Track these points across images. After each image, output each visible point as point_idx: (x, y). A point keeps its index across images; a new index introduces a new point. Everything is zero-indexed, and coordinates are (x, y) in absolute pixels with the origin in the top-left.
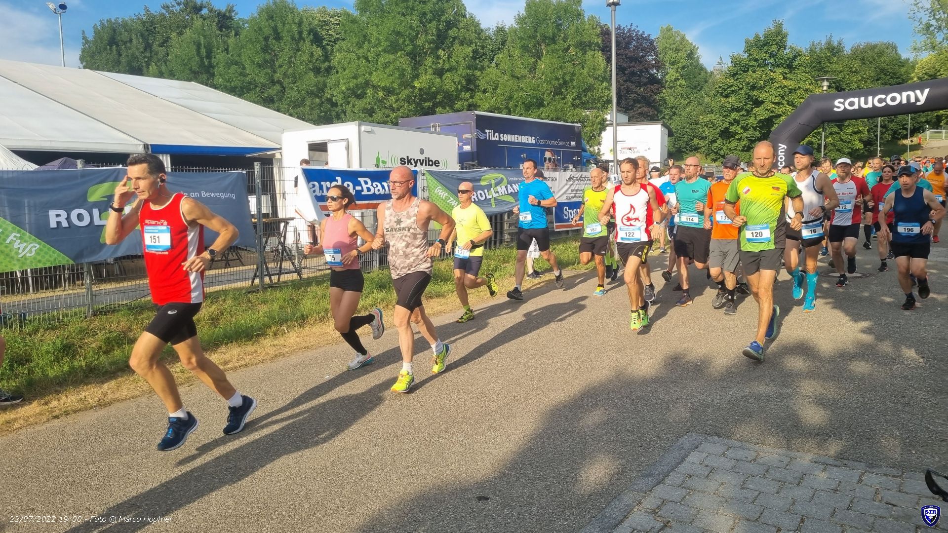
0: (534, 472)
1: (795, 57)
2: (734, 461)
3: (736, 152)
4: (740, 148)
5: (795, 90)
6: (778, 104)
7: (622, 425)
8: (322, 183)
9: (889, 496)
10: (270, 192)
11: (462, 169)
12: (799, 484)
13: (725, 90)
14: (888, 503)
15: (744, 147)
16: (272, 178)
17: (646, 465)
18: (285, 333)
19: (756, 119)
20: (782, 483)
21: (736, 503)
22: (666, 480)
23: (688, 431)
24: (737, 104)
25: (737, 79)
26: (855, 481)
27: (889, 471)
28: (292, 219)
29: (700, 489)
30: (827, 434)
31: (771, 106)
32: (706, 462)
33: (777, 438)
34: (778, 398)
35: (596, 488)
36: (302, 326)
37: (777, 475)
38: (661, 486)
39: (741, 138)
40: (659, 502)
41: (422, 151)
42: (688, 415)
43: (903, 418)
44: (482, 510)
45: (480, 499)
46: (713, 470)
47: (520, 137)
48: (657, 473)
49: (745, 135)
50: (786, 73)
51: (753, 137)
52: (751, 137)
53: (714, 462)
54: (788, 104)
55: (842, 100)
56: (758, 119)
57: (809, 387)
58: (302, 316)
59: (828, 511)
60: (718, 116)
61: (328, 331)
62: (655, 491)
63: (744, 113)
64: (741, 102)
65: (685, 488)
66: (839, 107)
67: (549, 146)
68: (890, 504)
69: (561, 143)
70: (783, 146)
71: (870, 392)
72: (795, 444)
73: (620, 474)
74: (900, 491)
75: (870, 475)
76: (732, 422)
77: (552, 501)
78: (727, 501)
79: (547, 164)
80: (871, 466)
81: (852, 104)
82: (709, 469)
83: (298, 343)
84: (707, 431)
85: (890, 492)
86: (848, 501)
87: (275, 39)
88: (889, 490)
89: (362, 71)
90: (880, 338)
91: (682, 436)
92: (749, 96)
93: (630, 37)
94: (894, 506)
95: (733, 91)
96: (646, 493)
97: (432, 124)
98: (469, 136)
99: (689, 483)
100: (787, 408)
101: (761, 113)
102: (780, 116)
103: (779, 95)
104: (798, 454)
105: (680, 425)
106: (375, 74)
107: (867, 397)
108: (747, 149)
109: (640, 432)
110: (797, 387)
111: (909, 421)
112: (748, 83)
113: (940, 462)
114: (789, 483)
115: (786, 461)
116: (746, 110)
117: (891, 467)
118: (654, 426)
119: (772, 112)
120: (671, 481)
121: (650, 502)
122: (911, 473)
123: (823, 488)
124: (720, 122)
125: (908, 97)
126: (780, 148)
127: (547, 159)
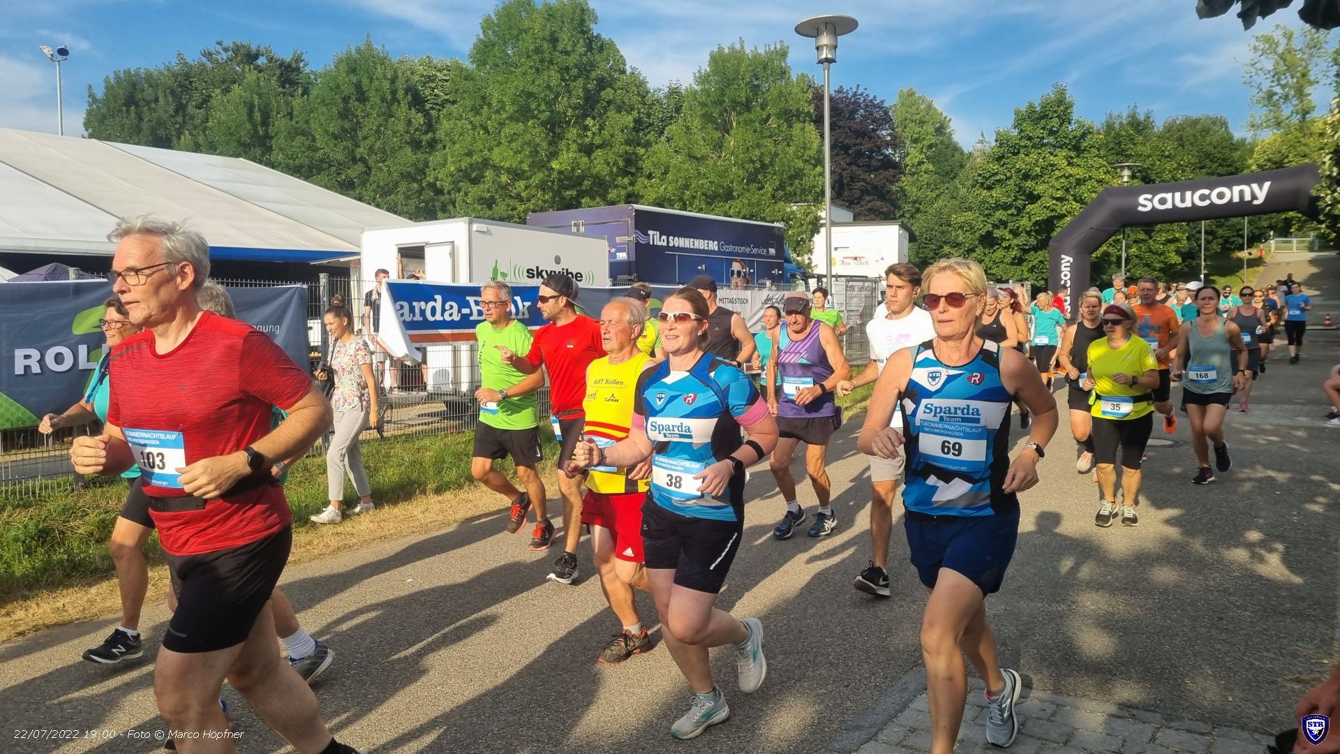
1: (1084, 136)
3: (1002, 266)
4: (1008, 260)
5: (1085, 181)
6: (1060, 199)
7: (823, 655)
8: (414, 304)
11: (614, 285)
12: (1067, 743)
13: (987, 179)
15: (1014, 259)
17: (854, 713)
19: (1030, 220)
20: (1044, 742)
22: (880, 736)
23: (916, 664)
24: (1004, 200)
25: (1004, 164)
26: (1147, 740)
27: (1194, 725)
30: (1110, 671)
31: (1051, 203)
33: (1040, 677)
34: (1044, 619)
35: (780, 746)
37: (1037, 730)
38: (872, 743)
39: (1010, 245)
41: (558, 260)
43: (1219, 650)
47: (697, 241)
48: (867, 725)
49: (1015, 241)
50: (1072, 158)
51: (1026, 245)
52: (1024, 245)
54: (1075, 200)
55: (1149, 196)
56: (1033, 220)
57: (1092, 602)
60: (977, 215)
61: (416, 513)
62: (863, 751)
63: (1013, 211)
64: (1009, 196)
65: (905, 746)
66: (1145, 206)
69: (755, 251)
70: (1068, 258)
71: (1175, 611)
72: (1064, 686)
73: (815, 726)
75: (1168, 731)
79: (735, 280)
80: (1169, 718)
81: (1163, 201)
83: (371, 531)
87: (359, 99)
89: (479, 145)
90: (1190, 532)
91: (907, 672)
92: (1020, 188)
93: (856, 103)
95: (999, 181)
97: (573, 222)
98: (626, 239)
99: (912, 740)
100: (1057, 633)
101: (1037, 212)
102: (1063, 216)
103: (1062, 187)
104: (1068, 700)
105: (905, 656)
106: (496, 151)
107: (1170, 619)
108: (1019, 261)
109: (847, 666)
110: (1073, 602)
111: (1226, 654)
112: (1019, 171)
113: (1266, 713)
114: (1053, 742)
115: (1050, 708)
116: (1016, 208)
117: (1197, 720)
118: (868, 657)
119: (1053, 210)
120: (887, 736)
122: (1226, 730)
123: (1100, 749)
124: (980, 223)
125: (1241, 193)
126: (1063, 261)
127: (736, 272)
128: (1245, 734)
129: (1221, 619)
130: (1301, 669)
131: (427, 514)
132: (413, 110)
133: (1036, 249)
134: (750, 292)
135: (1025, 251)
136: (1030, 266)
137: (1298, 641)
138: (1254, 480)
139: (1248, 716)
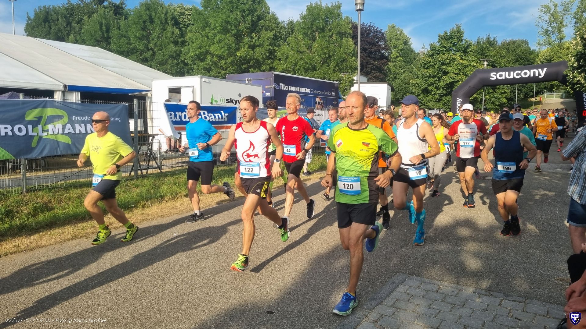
0: (302, 296)
1: (468, 47)
2: (425, 292)
3: (431, 102)
4: (434, 100)
5: (468, 66)
6: (457, 74)
8: (176, 113)
9: (517, 314)
10: (143, 117)
12: (464, 306)
13: (426, 64)
14: (516, 319)
15: (437, 99)
16: (145, 109)
17: (372, 293)
18: (149, 206)
19: (444, 83)
20: (454, 305)
21: (425, 317)
22: (384, 303)
23: (398, 272)
24: (433, 74)
25: (433, 58)
26: (497, 305)
27: (517, 299)
28: (157, 135)
29: (403, 308)
30: (481, 275)
31: (453, 75)
32: (408, 292)
33: (451, 277)
34: (452, 253)
36: (160, 202)
37: (451, 300)
38: (380, 306)
39: (435, 94)
40: (379, 316)
41: (239, 96)
42: (398, 262)
43: (527, 267)
44: (270, 320)
45: (268, 312)
46: (412, 297)
47: (301, 89)
48: (378, 298)
49: (437, 92)
50: (462, 56)
51: (442, 93)
52: (441, 93)
53: (413, 292)
54: (463, 74)
55: (495, 73)
56: (445, 83)
57: (471, 246)
58: (161, 196)
59: (480, 323)
60: (421, 80)
61: (177, 205)
62: (377, 309)
63: (437, 79)
64: (435, 72)
65: (395, 307)
66: (493, 78)
67: (318, 95)
68: (518, 319)
69: (326, 93)
70: (460, 100)
71: (508, 250)
72: (462, 281)
74: (523, 311)
75: (506, 301)
76: (425, 267)
77: (313, 315)
78: (419, 316)
79: (317, 106)
80: (507, 295)
81: (501, 76)
82: (410, 296)
83: (157, 213)
84: (409, 272)
85: (518, 312)
86: (493, 316)
87: (150, 22)
88: (517, 310)
89: (204, 44)
91: (394, 275)
92: (440, 69)
93: (370, 30)
94: (520, 320)
95: (431, 65)
96: (371, 310)
97: (247, 79)
98: (269, 87)
99: (397, 304)
100: (458, 259)
101: (447, 79)
102: (458, 81)
103: (458, 69)
104: (464, 287)
105: (393, 268)
106: (212, 47)
107: (506, 253)
109: (368, 272)
110: (464, 246)
111: (530, 268)
112: (440, 61)
113: (548, 293)
114: (458, 305)
115: (456, 291)
116: (438, 77)
117: (518, 296)
118: (377, 269)
119: (454, 79)
120: (386, 303)
121: (373, 316)
122: (531, 300)
123: (478, 308)
124: (422, 84)
125: (534, 73)
126: (457, 101)
127: (317, 102)
128: (539, 302)
129: (527, 253)
130: (562, 275)
131: (182, 206)
132: (175, 28)
133: (446, 95)
134: (323, 111)
135: (442, 96)
136: (443, 103)
137: (560, 263)
138: (540, 195)
139: (540, 295)
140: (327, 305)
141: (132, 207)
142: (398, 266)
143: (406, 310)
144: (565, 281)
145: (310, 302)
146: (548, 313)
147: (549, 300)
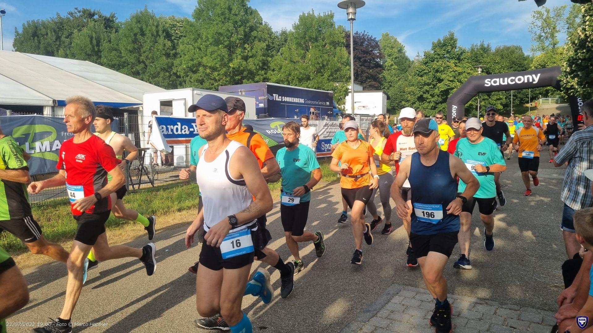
1: (462, 53)
2: (420, 302)
3: (427, 110)
4: (430, 107)
5: (462, 73)
6: (452, 81)
7: (352, 280)
8: (168, 126)
9: (512, 322)
10: (134, 131)
11: (258, 118)
12: (458, 315)
13: (420, 72)
14: (511, 327)
15: (432, 107)
16: (137, 123)
17: (367, 305)
21: (419, 328)
22: (378, 315)
23: (393, 283)
24: (428, 81)
25: (428, 66)
26: (493, 314)
27: (512, 306)
28: (148, 149)
29: (398, 320)
30: (476, 284)
31: (448, 83)
32: (403, 303)
35: (334, 320)
38: (375, 317)
39: (430, 101)
40: (373, 328)
42: (393, 273)
43: (522, 274)
45: (261, 328)
46: (407, 308)
47: (295, 99)
48: (372, 310)
49: (433, 99)
50: (456, 63)
51: (437, 101)
53: (407, 302)
54: (458, 81)
55: (489, 80)
56: (440, 90)
58: (153, 211)
59: (475, 332)
60: (416, 88)
61: (169, 220)
62: (371, 321)
63: (432, 86)
64: (430, 80)
65: (389, 319)
66: (488, 84)
67: (313, 105)
68: (513, 328)
69: (320, 103)
70: (455, 106)
71: (503, 257)
72: (457, 291)
73: (350, 311)
74: (518, 319)
75: (501, 309)
77: (307, 329)
78: (415, 327)
79: (311, 116)
80: (502, 304)
81: (495, 82)
82: (405, 307)
84: (404, 283)
85: (513, 320)
86: (487, 326)
87: (141, 35)
88: (512, 318)
89: (197, 56)
90: (509, 224)
91: (389, 286)
92: (435, 76)
93: (364, 39)
94: (515, 328)
95: (425, 73)
96: (365, 322)
97: (239, 90)
98: (263, 97)
99: (392, 316)
101: (442, 87)
102: (453, 89)
103: (453, 76)
104: (459, 297)
105: (388, 279)
106: (205, 58)
107: (501, 261)
108: (434, 108)
109: (363, 284)
111: (525, 275)
112: (434, 69)
113: (543, 301)
116: (433, 85)
117: (513, 304)
118: (372, 280)
119: (449, 86)
120: (381, 314)
121: (368, 328)
122: (526, 308)
123: (473, 318)
124: (417, 91)
125: (528, 79)
126: (453, 108)
127: (312, 113)
128: (534, 310)
129: (522, 261)
130: (557, 282)
131: (175, 221)
132: (166, 40)
133: (441, 103)
134: (318, 121)
135: (437, 104)
136: (439, 110)
137: (555, 269)
138: (535, 201)
139: (535, 302)
140: (321, 319)
141: (123, 224)
142: (393, 277)
143: (401, 321)
144: (560, 287)
145: (304, 315)
146: (542, 321)
147: (544, 307)
